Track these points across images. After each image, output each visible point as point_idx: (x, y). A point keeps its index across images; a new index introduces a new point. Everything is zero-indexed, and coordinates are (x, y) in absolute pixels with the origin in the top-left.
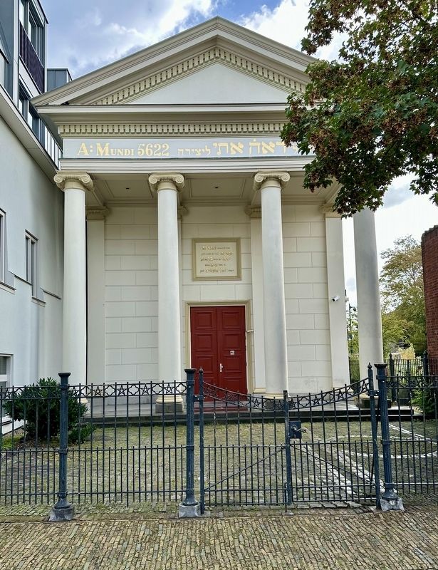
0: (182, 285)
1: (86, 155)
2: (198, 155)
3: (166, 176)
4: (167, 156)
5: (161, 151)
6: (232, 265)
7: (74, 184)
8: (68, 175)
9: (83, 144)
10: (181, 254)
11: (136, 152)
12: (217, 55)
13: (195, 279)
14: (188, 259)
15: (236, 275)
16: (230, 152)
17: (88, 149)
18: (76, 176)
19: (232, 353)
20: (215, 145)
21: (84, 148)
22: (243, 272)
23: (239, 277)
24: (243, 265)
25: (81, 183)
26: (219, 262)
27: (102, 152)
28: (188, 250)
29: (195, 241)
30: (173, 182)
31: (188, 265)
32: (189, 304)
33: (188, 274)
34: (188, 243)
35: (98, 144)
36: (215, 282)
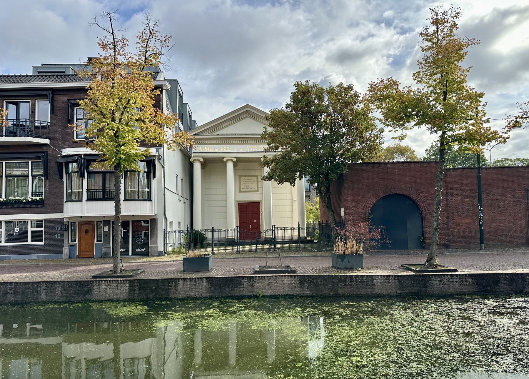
0: (235, 194)
1: (202, 151)
2: (241, 151)
3: (230, 159)
4: (230, 151)
5: (228, 149)
6: (255, 186)
7: (197, 162)
8: (195, 159)
9: (200, 147)
10: (235, 182)
11: (219, 150)
12: (248, 115)
13: (240, 191)
14: (237, 184)
15: (256, 190)
16: (252, 150)
17: (202, 149)
18: (198, 159)
19: (255, 221)
20: (247, 147)
21: (201, 149)
22: (259, 189)
23: (257, 191)
24: (259, 186)
25: (200, 161)
26: (250, 185)
27: (207, 150)
28: (237, 180)
29: (240, 176)
30: (232, 160)
31: (237, 186)
32: (238, 201)
33: (237, 190)
34: (237, 178)
35: (206, 147)
36: (248, 193)
